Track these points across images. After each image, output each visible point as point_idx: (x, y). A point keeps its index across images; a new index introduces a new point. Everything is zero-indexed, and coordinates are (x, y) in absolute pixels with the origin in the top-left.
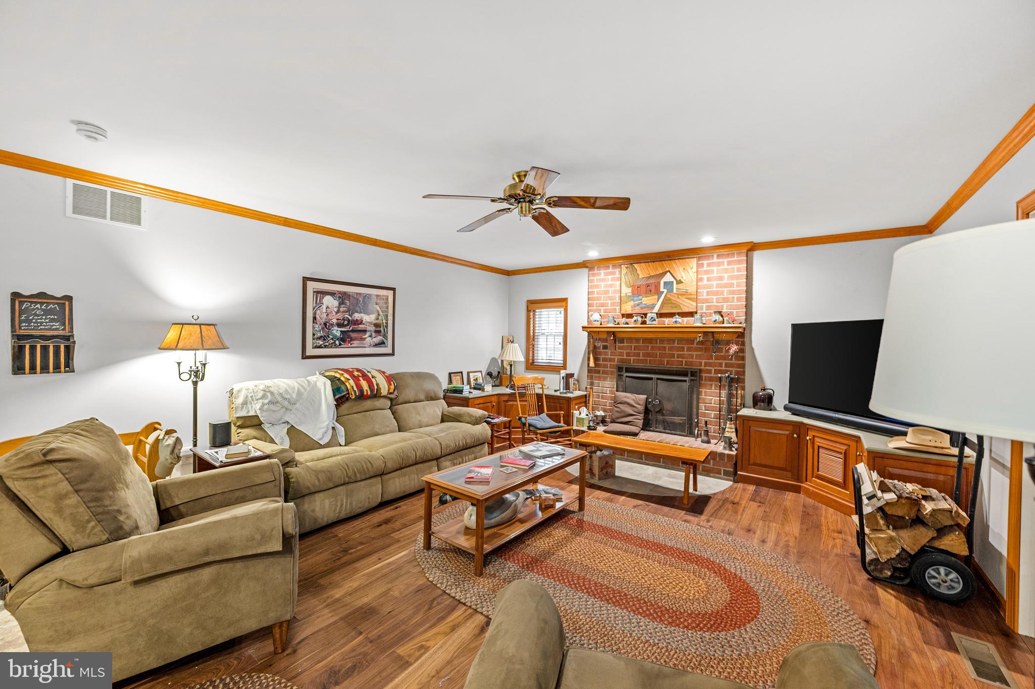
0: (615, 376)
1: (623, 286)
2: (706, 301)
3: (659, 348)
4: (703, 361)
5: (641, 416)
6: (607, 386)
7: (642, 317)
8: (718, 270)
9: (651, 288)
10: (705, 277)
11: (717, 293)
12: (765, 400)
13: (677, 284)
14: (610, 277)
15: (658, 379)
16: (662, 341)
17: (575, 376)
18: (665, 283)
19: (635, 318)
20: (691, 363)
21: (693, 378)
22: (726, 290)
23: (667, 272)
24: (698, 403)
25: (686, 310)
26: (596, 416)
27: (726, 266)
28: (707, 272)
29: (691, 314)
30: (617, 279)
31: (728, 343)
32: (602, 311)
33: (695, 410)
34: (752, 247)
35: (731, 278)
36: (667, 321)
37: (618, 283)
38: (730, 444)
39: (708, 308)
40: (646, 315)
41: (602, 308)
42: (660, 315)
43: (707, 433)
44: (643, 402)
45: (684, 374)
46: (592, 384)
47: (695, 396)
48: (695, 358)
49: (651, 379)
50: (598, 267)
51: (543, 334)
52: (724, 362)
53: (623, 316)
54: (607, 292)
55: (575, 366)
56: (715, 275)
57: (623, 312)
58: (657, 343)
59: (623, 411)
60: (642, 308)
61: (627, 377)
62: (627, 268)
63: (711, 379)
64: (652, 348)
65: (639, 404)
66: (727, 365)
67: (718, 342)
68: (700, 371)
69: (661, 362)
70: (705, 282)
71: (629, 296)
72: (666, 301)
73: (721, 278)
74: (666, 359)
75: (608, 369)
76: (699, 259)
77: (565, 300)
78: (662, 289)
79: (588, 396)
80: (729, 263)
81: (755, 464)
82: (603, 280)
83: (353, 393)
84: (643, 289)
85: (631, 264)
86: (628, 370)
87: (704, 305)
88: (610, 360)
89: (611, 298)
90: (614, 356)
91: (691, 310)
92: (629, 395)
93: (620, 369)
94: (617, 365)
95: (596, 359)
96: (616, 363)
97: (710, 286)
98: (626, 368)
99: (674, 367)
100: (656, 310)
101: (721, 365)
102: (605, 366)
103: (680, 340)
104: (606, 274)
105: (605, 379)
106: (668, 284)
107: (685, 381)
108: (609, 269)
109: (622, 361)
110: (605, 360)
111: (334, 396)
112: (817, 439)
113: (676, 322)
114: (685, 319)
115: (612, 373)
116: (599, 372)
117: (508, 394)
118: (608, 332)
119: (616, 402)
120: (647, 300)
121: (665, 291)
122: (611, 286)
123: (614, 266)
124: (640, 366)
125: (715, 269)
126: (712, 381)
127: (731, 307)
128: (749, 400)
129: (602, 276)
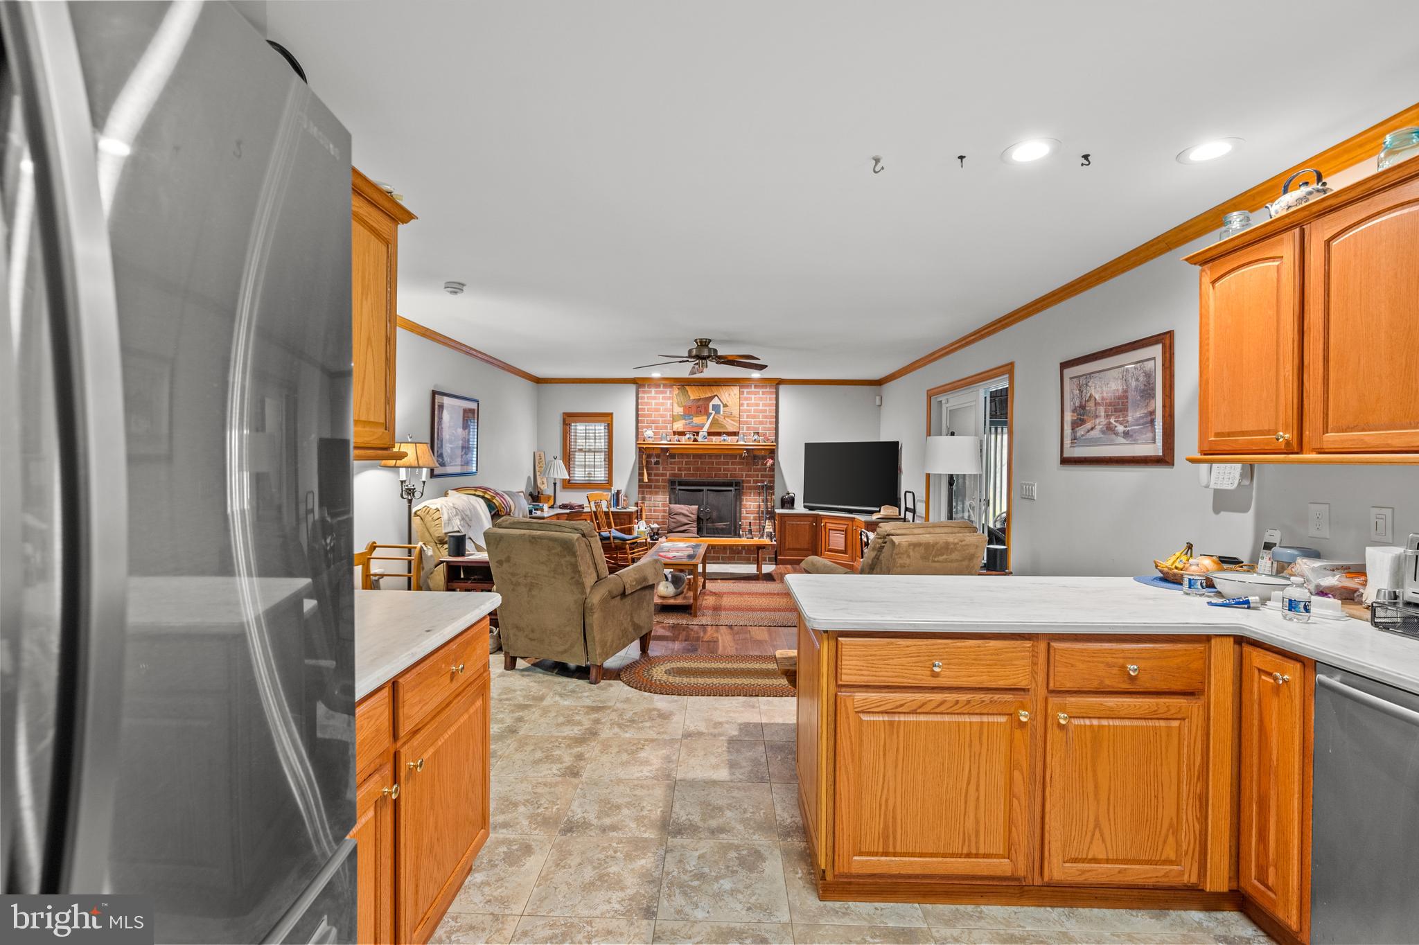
0: (667, 490)
1: (675, 405)
2: (747, 423)
3: (708, 463)
4: (744, 473)
5: (695, 525)
6: (659, 501)
7: (694, 435)
8: (755, 398)
9: (701, 408)
10: (745, 402)
11: (754, 417)
12: (788, 502)
13: (724, 407)
14: (661, 396)
15: (708, 490)
16: (710, 456)
17: (623, 493)
18: (713, 405)
19: (688, 436)
20: (735, 476)
21: (736, 488)
22: (761, 414)
23: (715, 396)
24: (741, 509)
25: (731, 429)
26: (652, 529)
27: (761, 396)
28: (747, 399)
29: (735, 434)
30: (669, 398)
31: (764, 458)
32: (653, 428)
33: (738, 515)
34: (780, 382)
35: (765, 405)
36: (715, 440)
37: (669, 402)
38: (770, 536)
39: (748, 428)
40: (697, 433)
41: (653, 425)
42: (710, 434)
43: (750, 531)
44: (695, 512)
45: (730, 484)
46: (643, 499)
47: (738, 503)
48: (739, 472)
49: (702, 490)
50: (648, 385)
51: (581, 450)
52: (760, 473)
53: (675, 433)
54: (657, 410)
55: (622, 481)
56: (753, 401)
57: (674, 430)
58: (705, 459)
59: (679, 522)
60: (693, 427)
61: (679, 490)
62: (679, 389)
63: (750, 488)
64: (702, 463)
65: (692, 514)
66: (762, 476)
67: (755, 457)
68: (743, 481)
69: (710, 476)
70: (745, 407)
71: (681, 415)
72: (714, 422)
73: (757, 405)
74: (714, 473)
75: (660, 484)
76: (741, 387)
77: (610, 415)
78: (711, 411)
79: (639, 511)
80: (763, 393)
81: (789, 549)
82: (655, 398)
83: (502, 509)
84: (694, 409)
85: (683, 386)
86: (680, 484)
87: (745, 426)
88: (662, 475)
89: (662, 416)
90: (666, 471)
91: (735, 431)
92: (682, 506)
93: (672, 483)
94: (669, 480)
95: (649, 475)
96: (668, 477)
97: (749, 411)
98: (679, 482)
99: (721, 480)
100: (706, 428)
101: (757, 476)
102: (657, 481)
103: (726, 456)
104: (656, 393)
105: (657, 493)
106: (716, 408)
107: (731, 491)
108: (660, 388)
109: (674, 475)
110: (656, 475)
111: (490, 513)
112: (828, 525)
113: (724, 440)
114: (730, 438)
115: (664, 487)
116: (650, 487)
117: (567, 514)
118: (662, 448)
119: (671, 514)
120: (697, 420)
121: (714, 412)
122: (662, 404)
123: (665, 386)
124: (692, 479)
125: (753, 396)
126: (751, 489)
127: (764, 429)
128: (778, 503)
129: (653, 394)
